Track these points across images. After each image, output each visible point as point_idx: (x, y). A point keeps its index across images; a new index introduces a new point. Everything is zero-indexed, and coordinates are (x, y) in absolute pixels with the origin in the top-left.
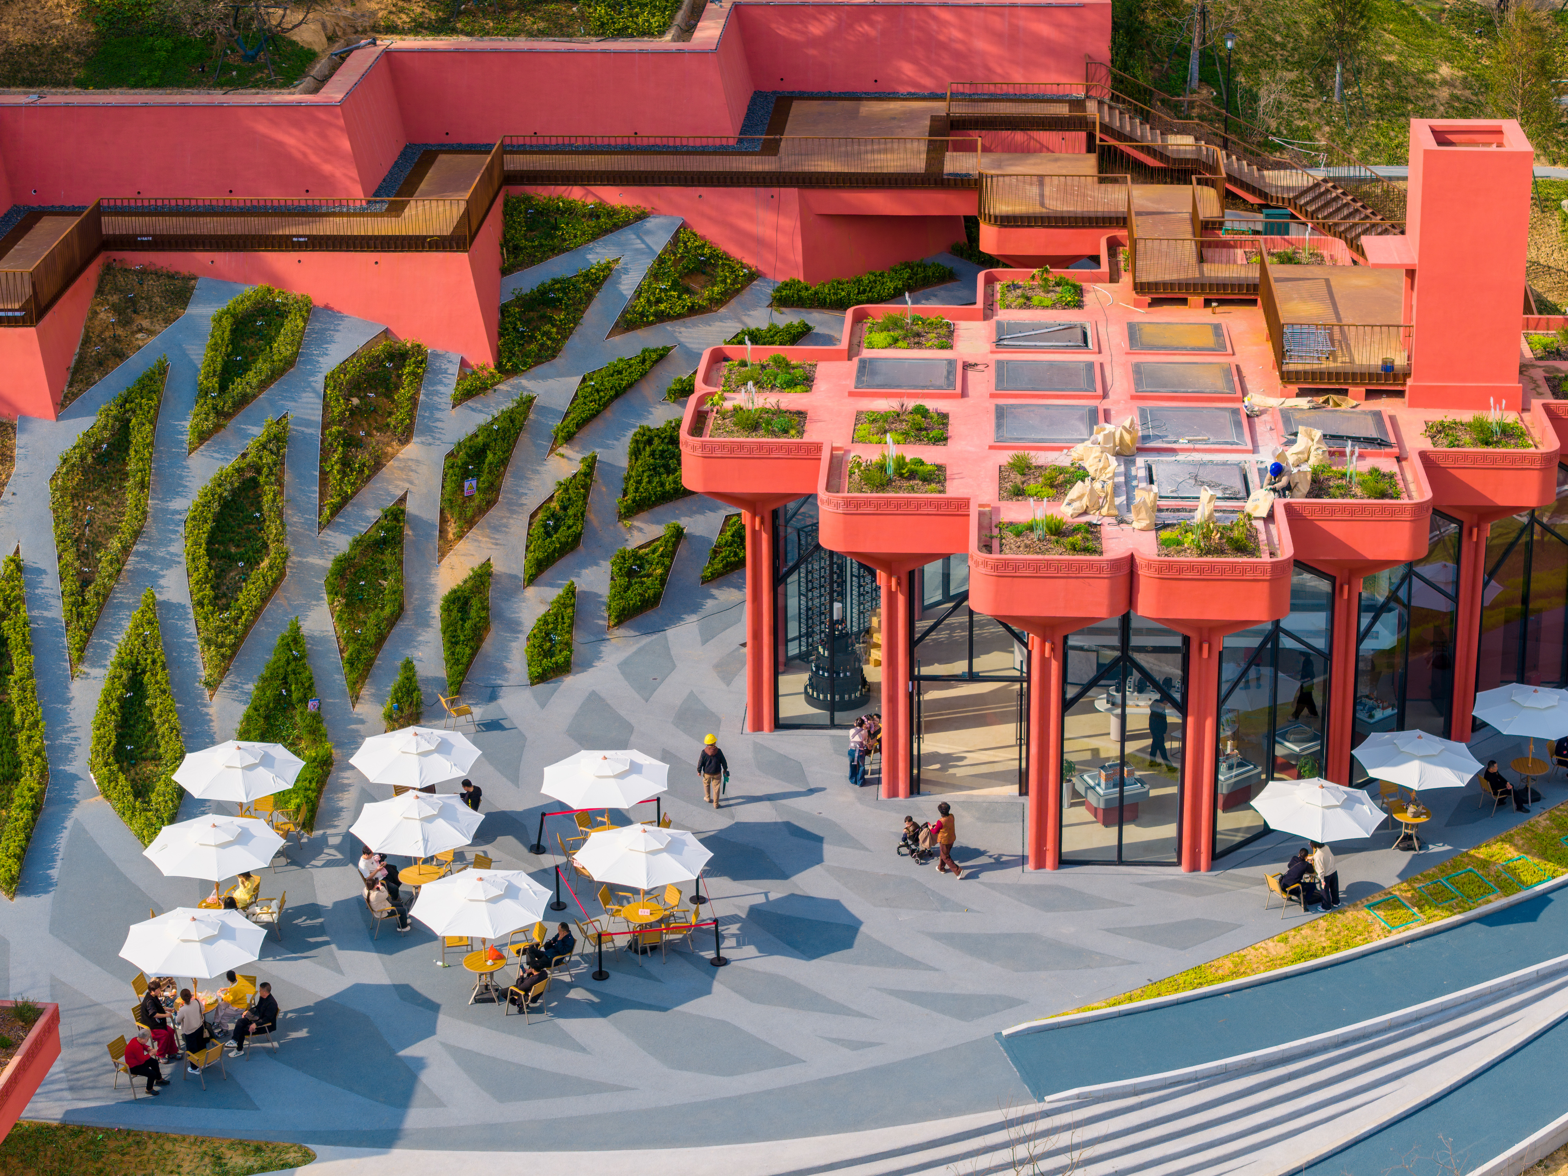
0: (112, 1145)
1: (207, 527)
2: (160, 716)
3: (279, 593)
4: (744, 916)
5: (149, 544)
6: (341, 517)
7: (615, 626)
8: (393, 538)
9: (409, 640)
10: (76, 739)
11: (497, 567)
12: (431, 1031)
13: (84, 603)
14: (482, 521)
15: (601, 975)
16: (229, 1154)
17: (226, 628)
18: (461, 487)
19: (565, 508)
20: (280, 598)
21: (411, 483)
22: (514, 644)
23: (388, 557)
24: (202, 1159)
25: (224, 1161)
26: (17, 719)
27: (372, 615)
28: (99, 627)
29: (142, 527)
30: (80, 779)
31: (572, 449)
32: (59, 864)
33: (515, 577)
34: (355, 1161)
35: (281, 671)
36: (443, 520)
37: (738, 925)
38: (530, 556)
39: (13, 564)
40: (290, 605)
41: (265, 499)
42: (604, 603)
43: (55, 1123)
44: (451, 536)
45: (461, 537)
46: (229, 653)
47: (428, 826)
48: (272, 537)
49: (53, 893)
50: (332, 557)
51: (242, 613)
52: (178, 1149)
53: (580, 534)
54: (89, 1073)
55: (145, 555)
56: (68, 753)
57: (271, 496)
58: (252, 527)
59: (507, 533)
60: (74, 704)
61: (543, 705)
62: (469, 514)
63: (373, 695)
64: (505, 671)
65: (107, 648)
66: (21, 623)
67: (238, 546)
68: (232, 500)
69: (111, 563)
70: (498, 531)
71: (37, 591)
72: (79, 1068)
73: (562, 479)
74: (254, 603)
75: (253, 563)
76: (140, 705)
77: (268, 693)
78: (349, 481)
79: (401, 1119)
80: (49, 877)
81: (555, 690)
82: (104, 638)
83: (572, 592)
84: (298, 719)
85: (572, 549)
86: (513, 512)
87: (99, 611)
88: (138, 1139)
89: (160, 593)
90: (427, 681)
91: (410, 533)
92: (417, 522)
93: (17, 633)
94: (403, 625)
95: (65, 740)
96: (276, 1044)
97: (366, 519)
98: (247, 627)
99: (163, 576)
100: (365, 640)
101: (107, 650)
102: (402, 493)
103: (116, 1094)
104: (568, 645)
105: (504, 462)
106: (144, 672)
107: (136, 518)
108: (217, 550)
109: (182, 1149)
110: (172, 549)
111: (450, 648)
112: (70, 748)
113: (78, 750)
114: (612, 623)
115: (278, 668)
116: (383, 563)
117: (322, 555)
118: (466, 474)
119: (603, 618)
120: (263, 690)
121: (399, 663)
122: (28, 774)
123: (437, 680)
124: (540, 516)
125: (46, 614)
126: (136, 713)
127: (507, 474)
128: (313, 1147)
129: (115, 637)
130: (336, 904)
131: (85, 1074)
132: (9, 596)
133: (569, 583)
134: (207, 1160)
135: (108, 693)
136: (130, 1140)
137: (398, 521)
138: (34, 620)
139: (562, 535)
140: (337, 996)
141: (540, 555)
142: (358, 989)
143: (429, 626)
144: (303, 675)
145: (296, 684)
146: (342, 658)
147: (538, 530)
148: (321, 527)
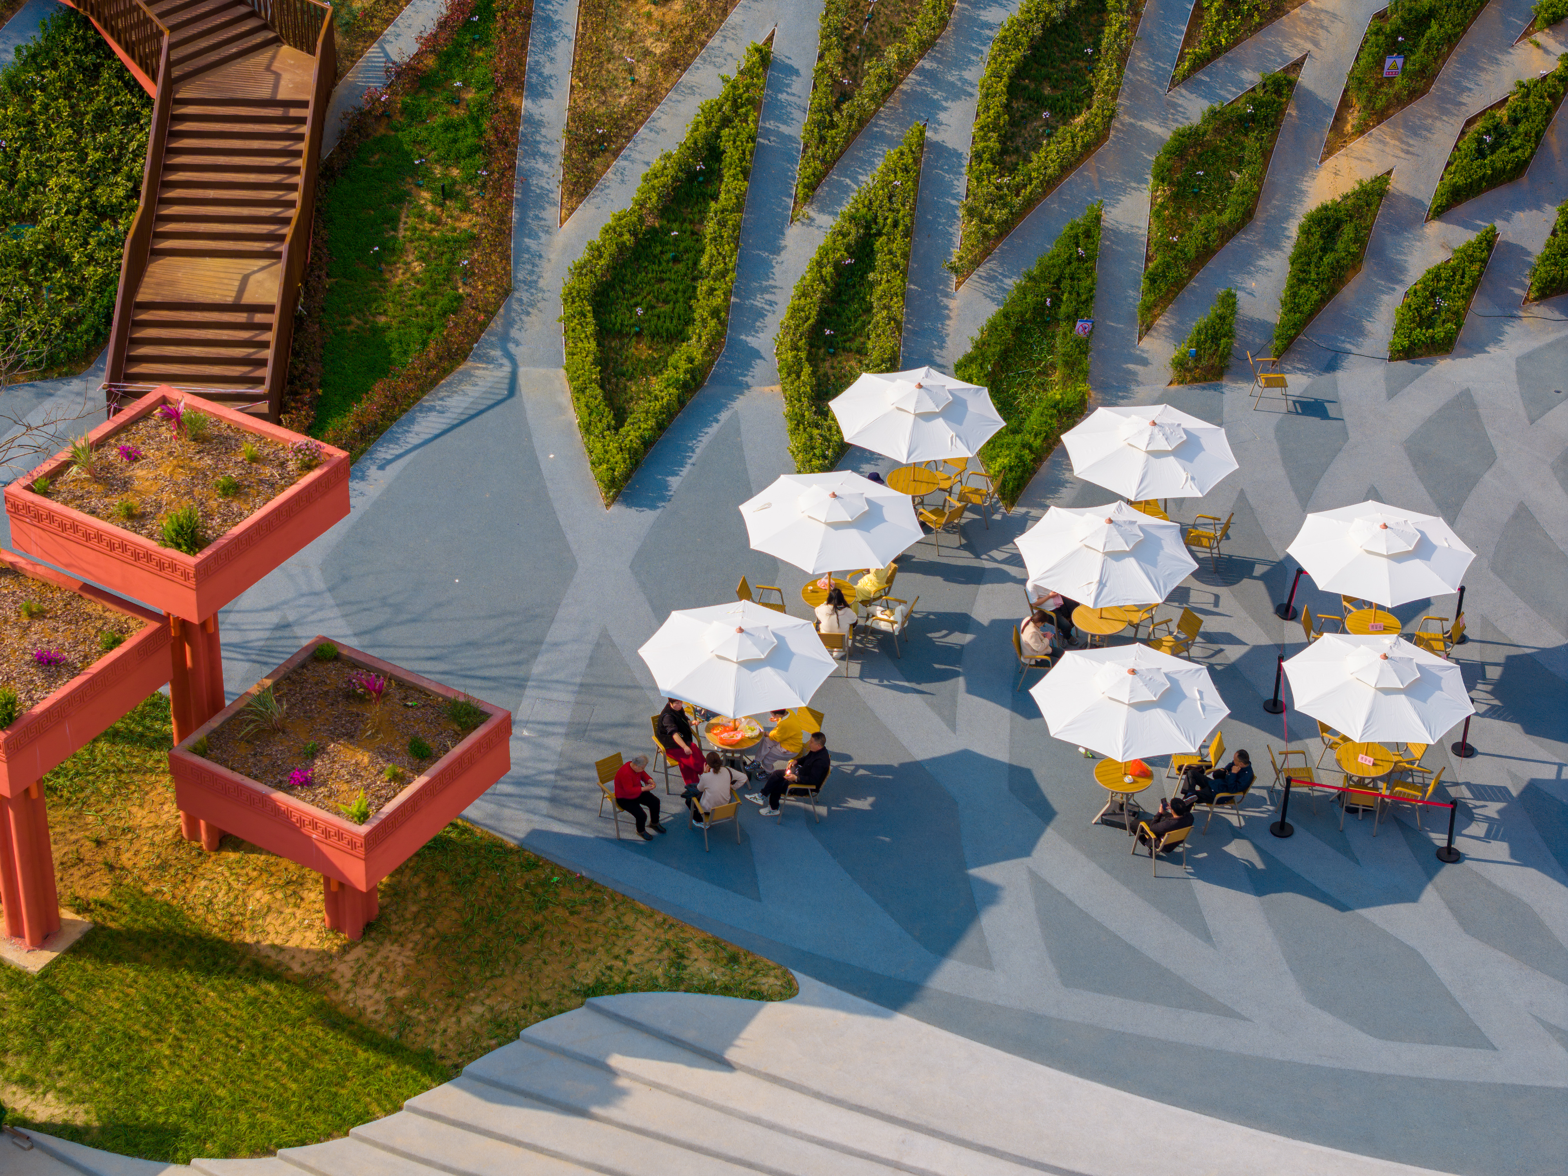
0: (565, 895)
1: (1016, 55)
2: (880, 299)
3: (1091, 162)
4: (1515, 793)
5: (939, 61)
6: (1206, 75)
7: (1535, 299)
8: (1266, 118)
9: (1245, 264)
10: (771, 303)
11: (1396, 184)
12: (1025, 849)
13: (833, 125)
14: (1398, 116)
15: (1281, 830)
16: (696, 953)
17: (1001, 198)
18: (1380, 63)
19: (1515, 121)
20: (1090, 170)
21: (1316, 44)
22: (1385, 298)
23: (1251, 142)
24: (660, 950)
25: (686, 962)
26: (704, 260)
27: (1203, 218)
28: (845, 160)
29: (936, 37)
30: (761, 357)
31: (1555, 37)
32: (685, 471)
33: (1420, 203)
34: (841, 1015)
35: (1056, 271)
36: (1345, 104)
37: (1500, 805)
38: (1447, 177)
39: (757, 55)
40: (1100, 181)
41: (1107, 30)
42: (1529, 264)
43: (512, 843)
44: (1348, 128)
45: (1362, 133)
46: (993, 232)
47: (1112, 563)
48: (1101, 84)
49: (659, 511)
50: (1174, 126)
51: (1031, 180)
52: (639, 926)
53: (1526, 162)
54: (583, 784)
55: (930, 76)
56: (756, 320)
57: (1116, 28)
58: (1082, 64)
59: (1426, 139)
60: (784, 256)
61: (1392, 394)
62: (1379, 104)
63: (1171, 327)
64: (1360, 332)
65: (846, 190)
66: (743, 136)
67: (1054, 87)
68: (1065, 23)
69: (880, 78)
70: (1416, 134)
71: (780, 96)
72: (574, 773)
73: (1525, 79)
74: (1049, 171)
75: (1065, 114)
76: (862, 277)
77: (1029, 298)
78: (1228, 26)
79: (929, 969)
80: (666, 487)
81: (1418, 376)
82: (846, 176)
83: (1489, 242)
84: (1058, 341)
85: (1510, 180)
86: (1445, 112)
87: (848, 142)
88: (597, 896)
89: (936, 131)
90: (1251, 324)
91: (1294, 113)
92: (1309, 100)
93: (737, 148)
94: (1244, 239)
95: (759, 302)
96: (822, 810)
97: (1239, 83)
98: (1030, 204)
99: (945, 109)
100: (1181, 251)
101: (846, 192)
102: (1296, 55)
103: (600, 824)
104: (1458, 317)
105: (1451, 40)
106: (879, 234)
107: (929, 24)
108: (1025, 88)
109: (644, 927)
110: (967, 75)
111: (1292, 287)
112: (760, 314)
113: (770, 319)
114: (1532, 296)
115: (1054, 266)
116: (1243, 149)
117: (1164, 122)
118: (1392, 47)
119: (1521, 285)
120: (1023, 291)
121: (1221, 291)
122: (695, 338)
123: (1262, 326)
124: (1478, 126)
125: (784, 129)
126: (854, 286)
127: (1453, 57)
128: (800, 978)
129: (860, 178)
130: (994, 623)
131: (578, 784)
132: (740, 96)
133: (1489, 226)
134: (666, 953)
135: (825, 252)
136: (589, 894)
137: (1280, 95)
138: (767, 133)
139: (1500, 157)
140: (934, 761)
141: (1459, 180)
142: (965, 758)
143: (1279, 248)
144: (1083, 284)
145: (1070, 293)
146: (1146, 267)
147: (1468, 144)
148: (1174, 83)
